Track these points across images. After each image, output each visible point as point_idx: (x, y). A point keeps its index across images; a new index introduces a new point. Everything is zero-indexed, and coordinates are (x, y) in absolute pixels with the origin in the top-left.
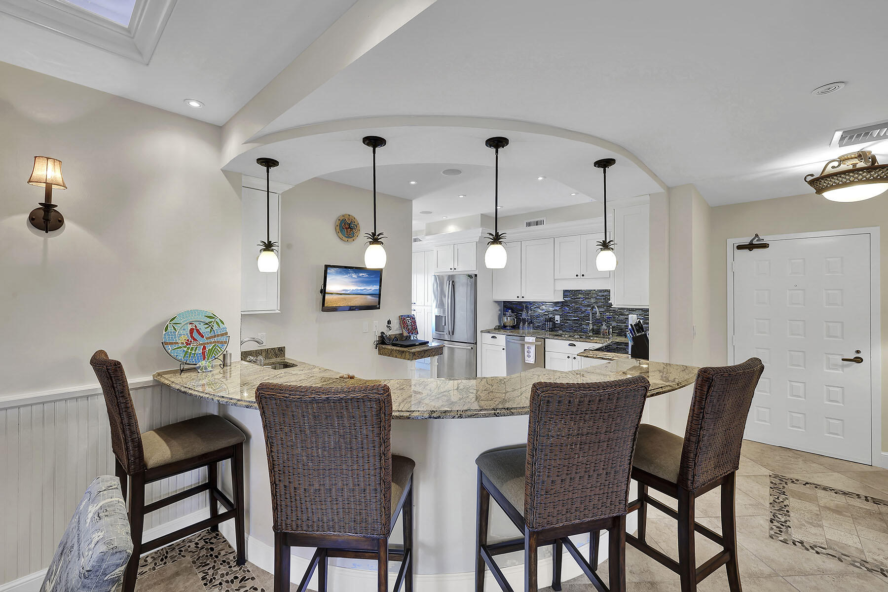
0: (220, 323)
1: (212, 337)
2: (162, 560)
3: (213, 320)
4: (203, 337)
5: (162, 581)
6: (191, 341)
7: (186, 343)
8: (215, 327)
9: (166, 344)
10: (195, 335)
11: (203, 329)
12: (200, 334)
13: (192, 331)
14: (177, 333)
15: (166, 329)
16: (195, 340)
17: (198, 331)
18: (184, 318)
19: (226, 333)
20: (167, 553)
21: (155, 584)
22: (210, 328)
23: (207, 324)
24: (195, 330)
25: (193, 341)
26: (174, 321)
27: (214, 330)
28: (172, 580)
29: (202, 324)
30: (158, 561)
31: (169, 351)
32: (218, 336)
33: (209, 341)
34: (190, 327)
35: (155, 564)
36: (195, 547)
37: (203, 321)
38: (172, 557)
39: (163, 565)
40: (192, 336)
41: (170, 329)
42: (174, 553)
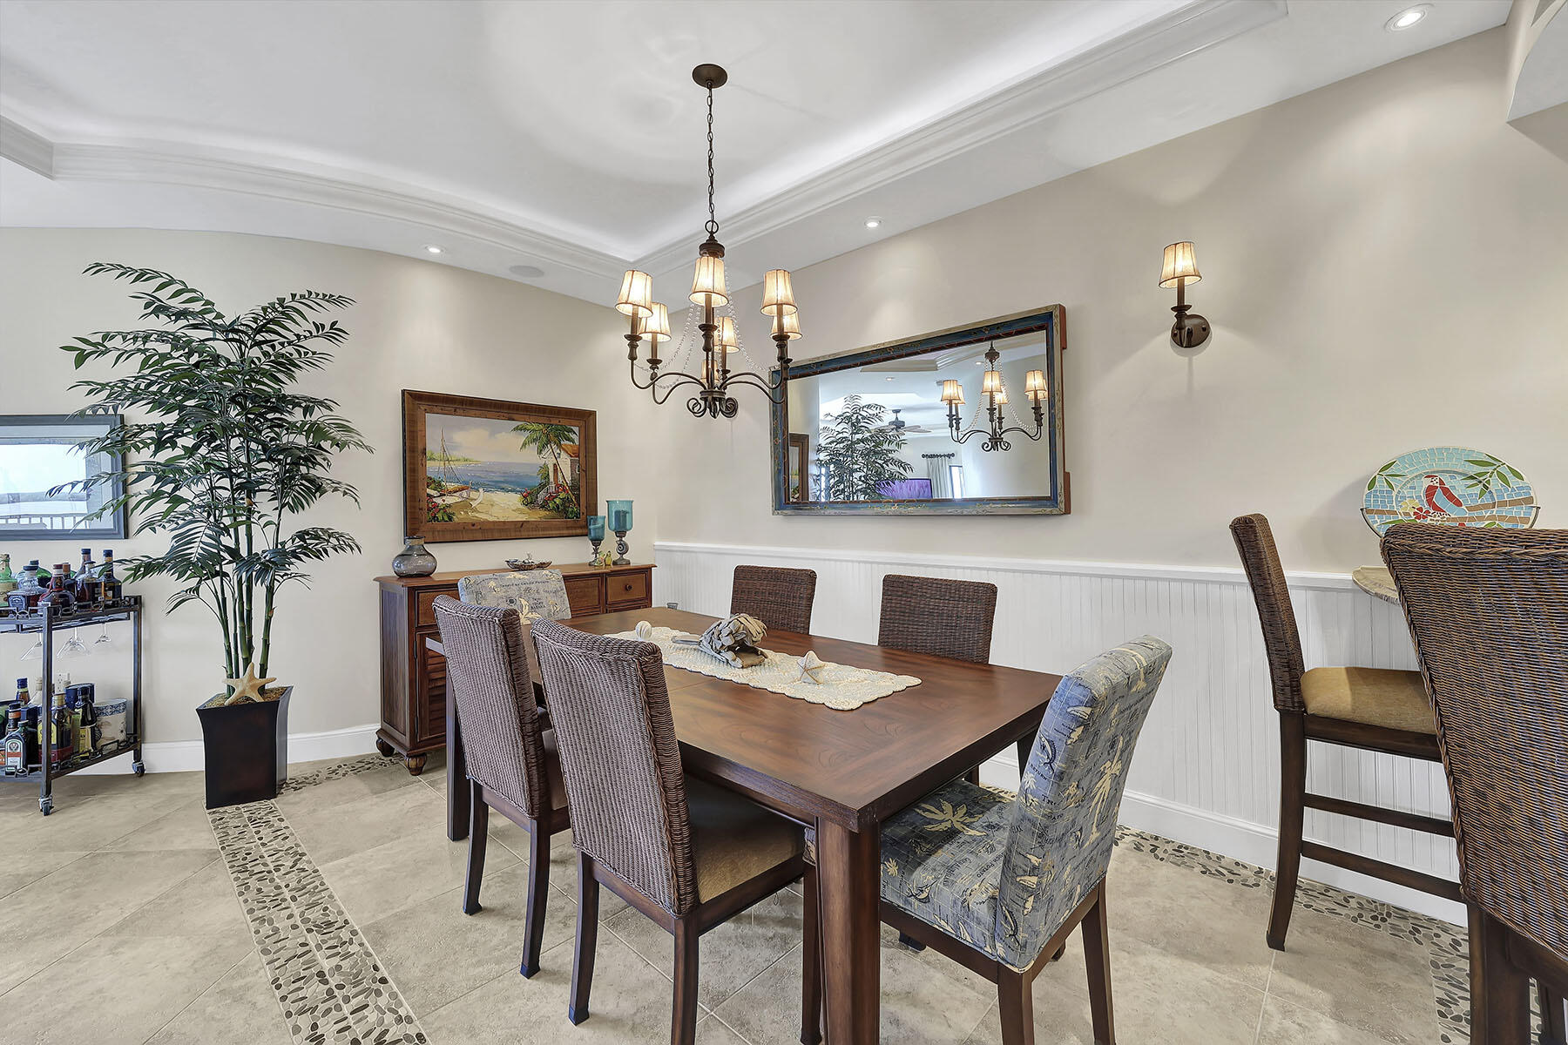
0: (1509, 476)
1: (1485, 507)
2: (1374, 918)
3: (1490, 469)
4: (1458, 504)
5: (1361, 946)
6: (1427, 512)
7: (1415, 513)
8: (1495, 484)
9: (1370, 511)
10: (1439, 498)
11: (1459, 487)
12: (1451, 497)
13: (1430, 491)
14: (1394, 494)
15: (1372, 485)
16: (1436, 508)
17: (1446, 491)
18: (1411, 465)
19: (1530, 500)
20: (1389, 915)
21: (1346, 940)
22: (1481, 486)
23: (1472, 478)
24: (1439, 490)
25: (1432, 511)
26: (1389, 471)
27: (1490, 492)
28: (1378, 957)
29: (1459, 478)
30: (1367, 916)
31: (1375, 526)
32: (1503, 504)
33: (1475, 514)
34: (1427, 483)
35: (1360, 916)
36: (1450, 944)
37: (1460, 470)
38: (1394, 927)
39: (1372, 926)
40: (1430, 502)
41: (1381, 485)
42: (1401, 924)
